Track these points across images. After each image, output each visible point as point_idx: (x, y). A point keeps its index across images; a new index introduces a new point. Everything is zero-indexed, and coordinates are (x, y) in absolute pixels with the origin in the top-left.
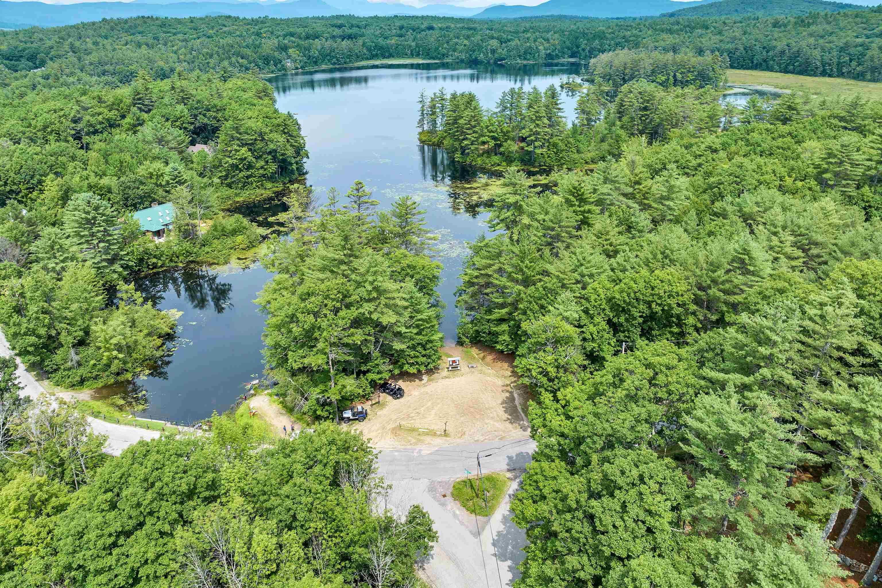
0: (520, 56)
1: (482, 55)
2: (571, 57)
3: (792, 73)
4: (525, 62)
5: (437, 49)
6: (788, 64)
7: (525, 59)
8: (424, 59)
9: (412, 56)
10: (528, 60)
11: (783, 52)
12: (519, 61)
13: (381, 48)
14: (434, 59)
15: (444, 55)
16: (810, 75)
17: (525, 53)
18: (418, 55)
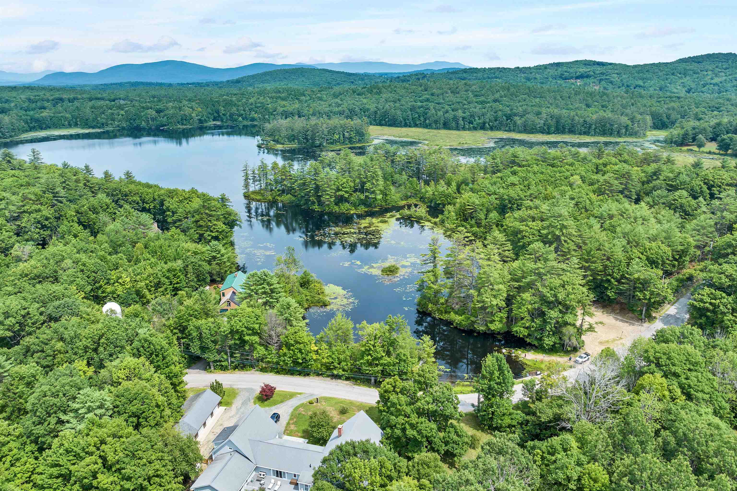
0: (178, 122)
1: (143, 123)
2: (214, 120)
3: (386, 125)
4: (185, 127)
5: (95, 119)
6: (381, 120)
7: (183, 124)
8: (83, 128)
9: (70, 126)
10: (185, 125)
11: (376, 113)
12: (179, 126)
13: (37, 121)
14: (93, 128)
15: (103, 124)
16: (397, 127)
17: (182, 119)
18: (76, 125)
